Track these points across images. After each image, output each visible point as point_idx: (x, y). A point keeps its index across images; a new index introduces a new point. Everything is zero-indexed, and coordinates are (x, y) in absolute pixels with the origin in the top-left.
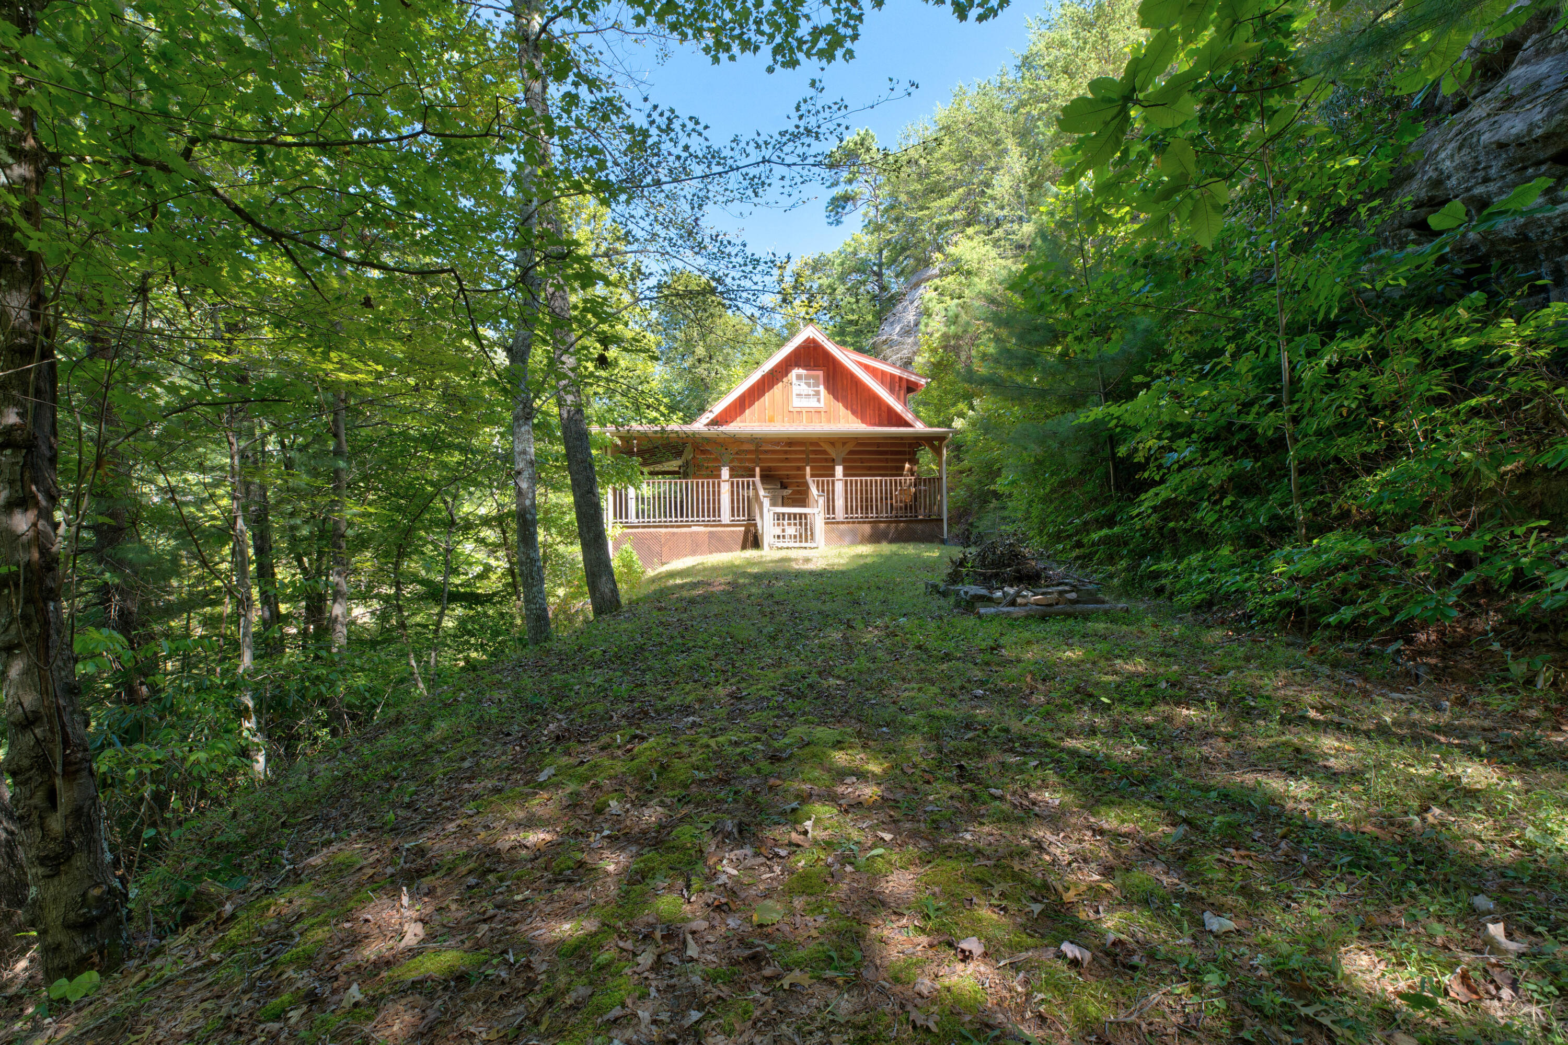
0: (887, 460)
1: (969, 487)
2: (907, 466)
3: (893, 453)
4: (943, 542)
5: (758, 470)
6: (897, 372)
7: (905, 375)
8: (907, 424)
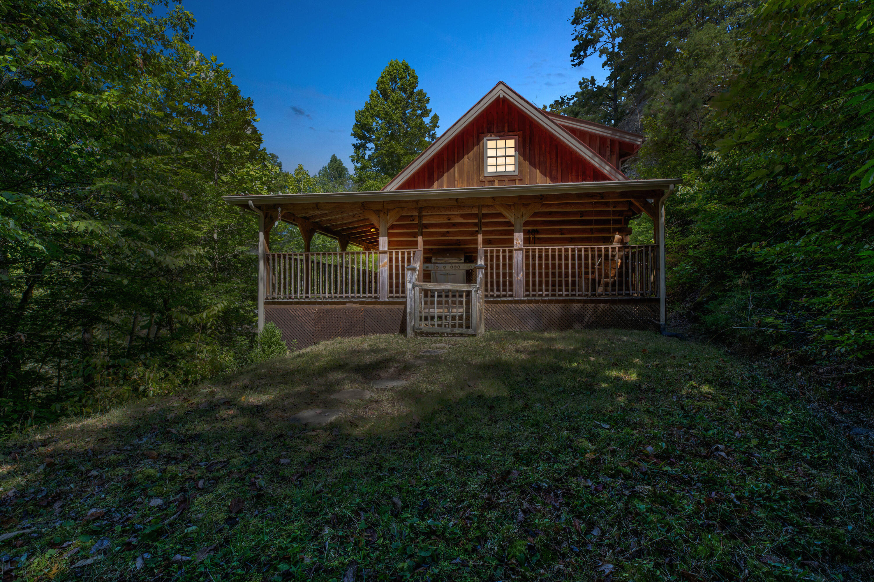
0: (591, 231)
1: (696, 260)
2: (617, 236)
3: (597, 222)
4: (659, 329)
5: (420, 239)
6: (607, 133)
7: (617, 136)
8: (604, 177)
